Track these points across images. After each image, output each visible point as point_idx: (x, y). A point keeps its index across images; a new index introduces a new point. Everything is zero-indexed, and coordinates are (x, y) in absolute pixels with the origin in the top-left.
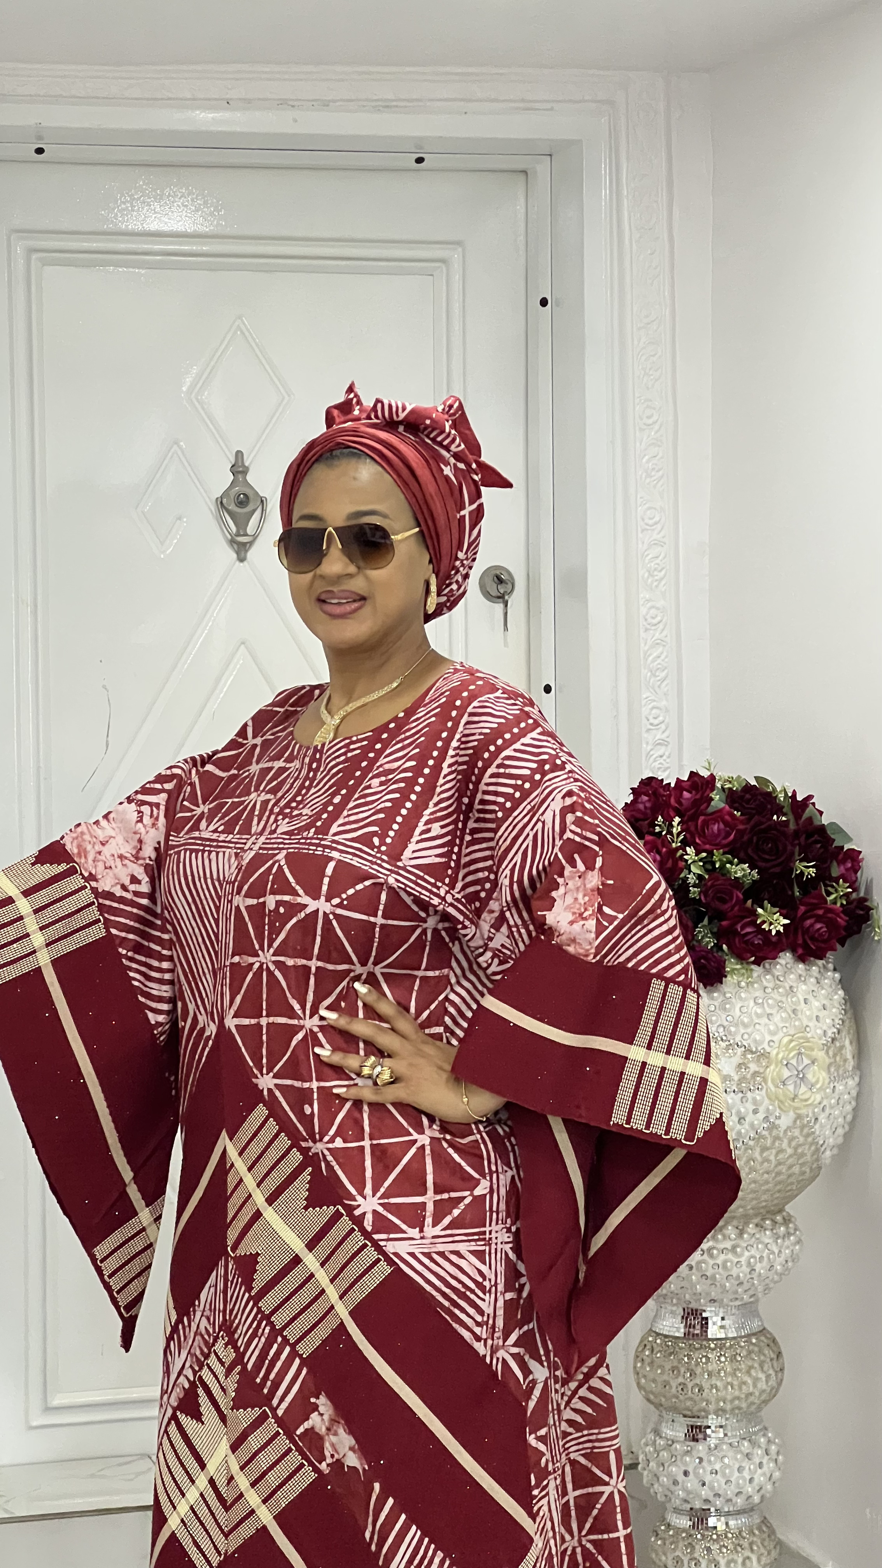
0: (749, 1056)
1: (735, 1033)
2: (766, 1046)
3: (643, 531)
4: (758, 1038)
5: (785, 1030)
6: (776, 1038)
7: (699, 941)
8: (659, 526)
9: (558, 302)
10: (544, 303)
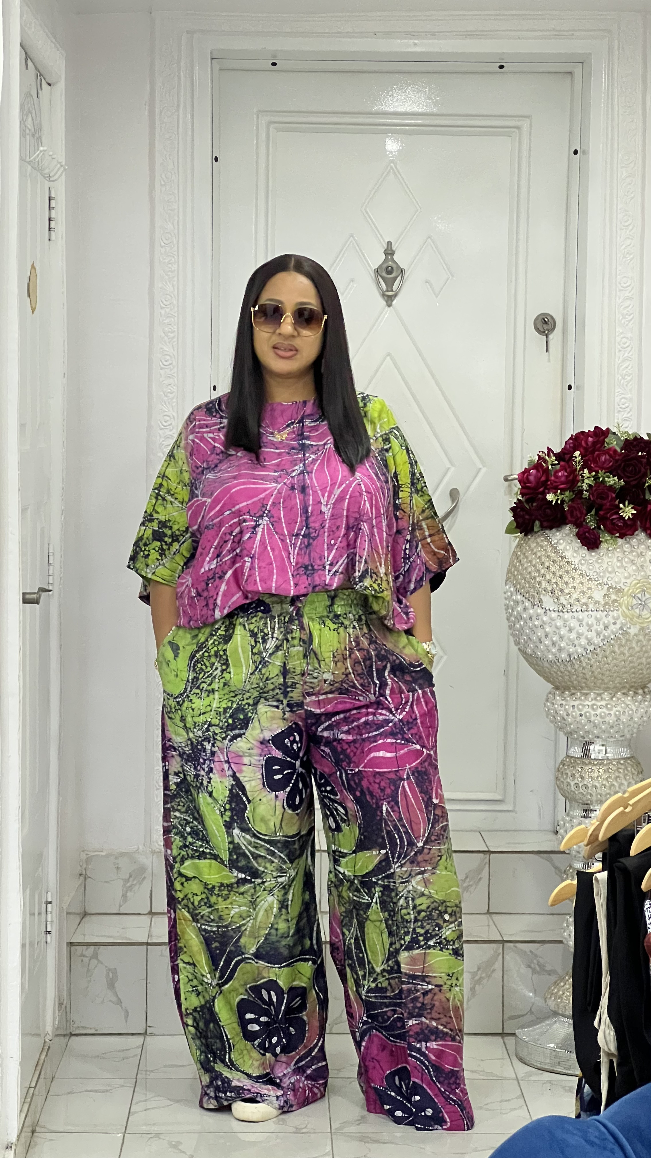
0: (611, 590)
1: (602, 577)
2: (621, 585)
3: (620, 290)
4: (616, 580)
5: (634, 577)
6: (628, 581)
7: (587, 523)
8: (630, 288)
9: (584, 152)
10: (576, 152)
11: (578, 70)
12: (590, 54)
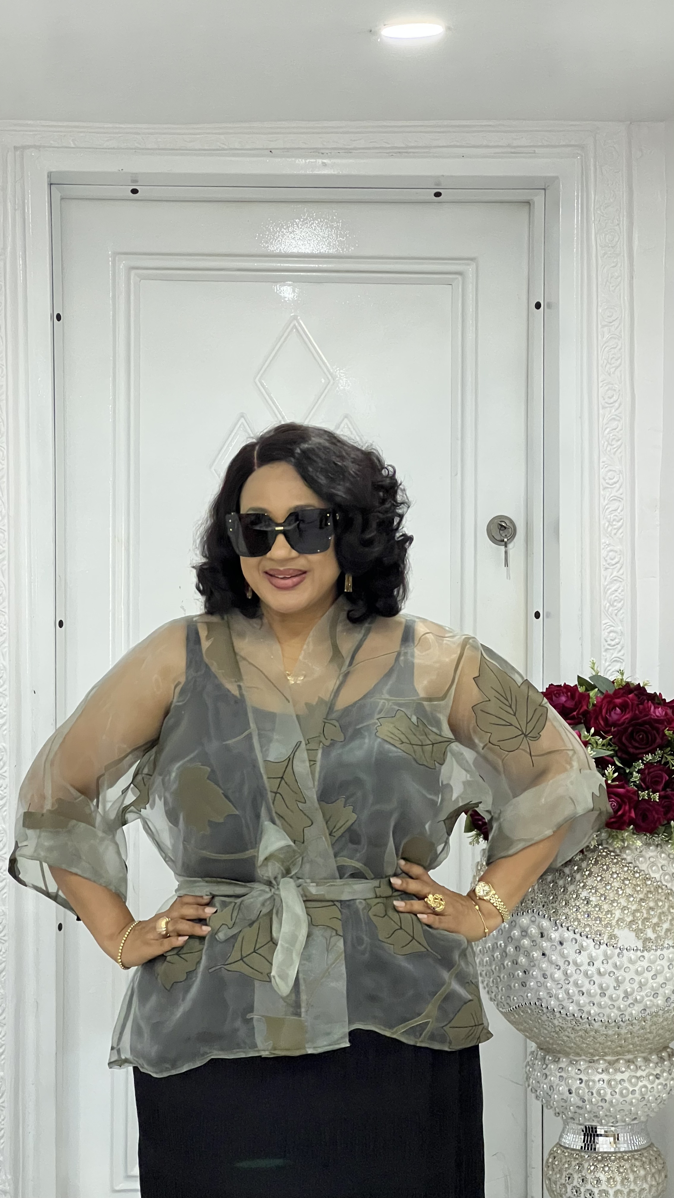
3: (605, 488)
8: (618, 485)
9: (549, 306)
10: (538, 306)
11: (538, 200)
12: (557, 178)
